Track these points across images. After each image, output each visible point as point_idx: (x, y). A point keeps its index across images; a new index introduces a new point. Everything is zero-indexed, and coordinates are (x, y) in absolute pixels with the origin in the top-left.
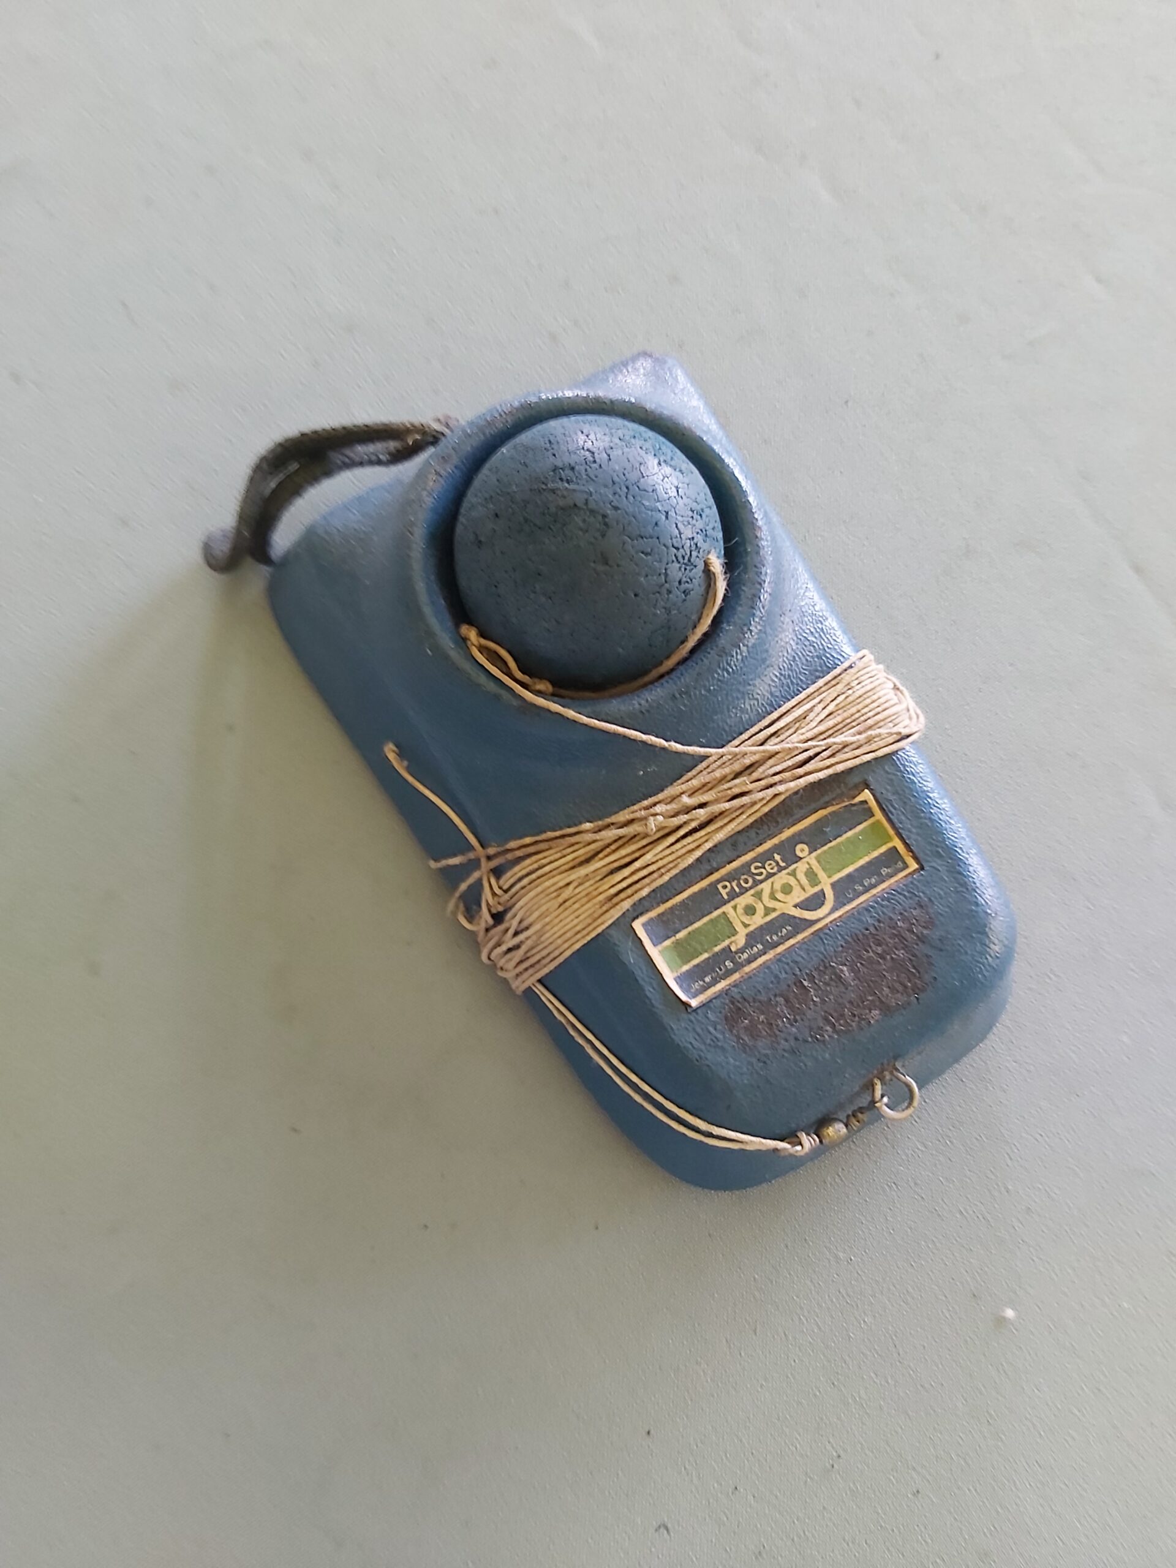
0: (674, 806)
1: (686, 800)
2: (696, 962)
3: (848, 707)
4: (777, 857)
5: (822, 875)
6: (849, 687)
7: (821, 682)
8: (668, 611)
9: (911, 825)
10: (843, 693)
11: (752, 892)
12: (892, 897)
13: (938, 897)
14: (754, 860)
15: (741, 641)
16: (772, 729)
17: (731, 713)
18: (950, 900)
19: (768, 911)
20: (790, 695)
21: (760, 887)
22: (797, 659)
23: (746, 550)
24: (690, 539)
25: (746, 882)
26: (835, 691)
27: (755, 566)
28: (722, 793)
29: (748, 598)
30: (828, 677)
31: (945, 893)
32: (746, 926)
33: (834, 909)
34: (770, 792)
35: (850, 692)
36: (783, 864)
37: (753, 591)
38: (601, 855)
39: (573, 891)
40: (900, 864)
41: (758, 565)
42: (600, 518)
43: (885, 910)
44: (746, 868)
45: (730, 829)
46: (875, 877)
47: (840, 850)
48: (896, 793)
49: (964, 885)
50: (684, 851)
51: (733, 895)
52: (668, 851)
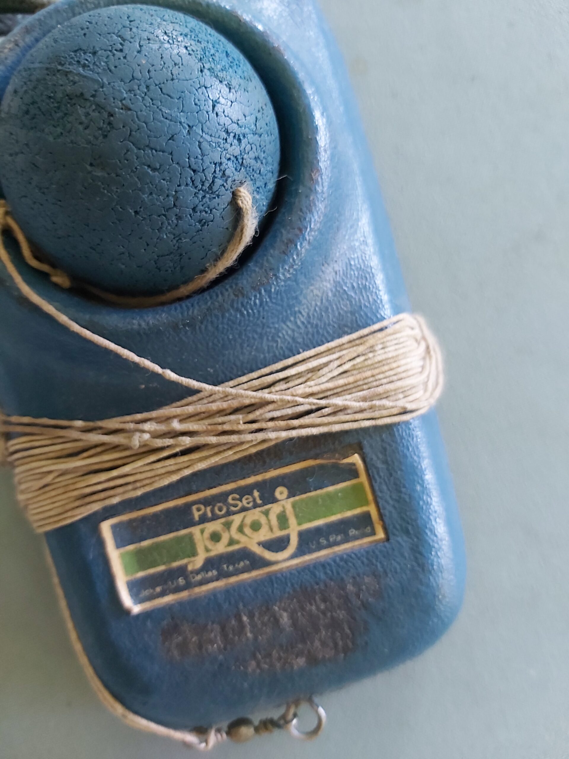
0: (162, 428)
1: (176, 425)
2: (152, 571)
3: (365, 369)
4: (256, 494)
5: (292, 521)
6: (371, 350)
7: (345, 339)
8: (178, 238)
9: (391, 497)
10: (363, 355)
11: (223, 520)
12: (351, 560)
13: (393, 570)
14: (232, 492)
15: (262, 284)
16: (282, 375)
17: (245, 351)
18: (404, 576)
19: (232, 542)
20: (312, 343)
21: (232, 517)
22: (330, 310)
23: (297, 190)
24: (215, 164)
25: (220, 510)
26: (355, 351)
27: (301, 210)
28: (212, 426)
29: (283, 242)
30: (354, 336)
31: (401, 568)
32: (208, 550)
33: (293, 556)
34: (260, 436)
35: (371, 355)
36: (259, 502)
37: (290, 236)
38: (85, 454)
39: (54, 479)
40: (368, 530)
41: (304, 209)
42: (105, 115)
43: (340, 570)
44: (223, 496)
45: (213, 461)
46: (342, 535)
47: (317, 502)
48: (386, 462)
49: (422, 566)
50: (163, 471)
51: (204, 519)
52: (148, 468)
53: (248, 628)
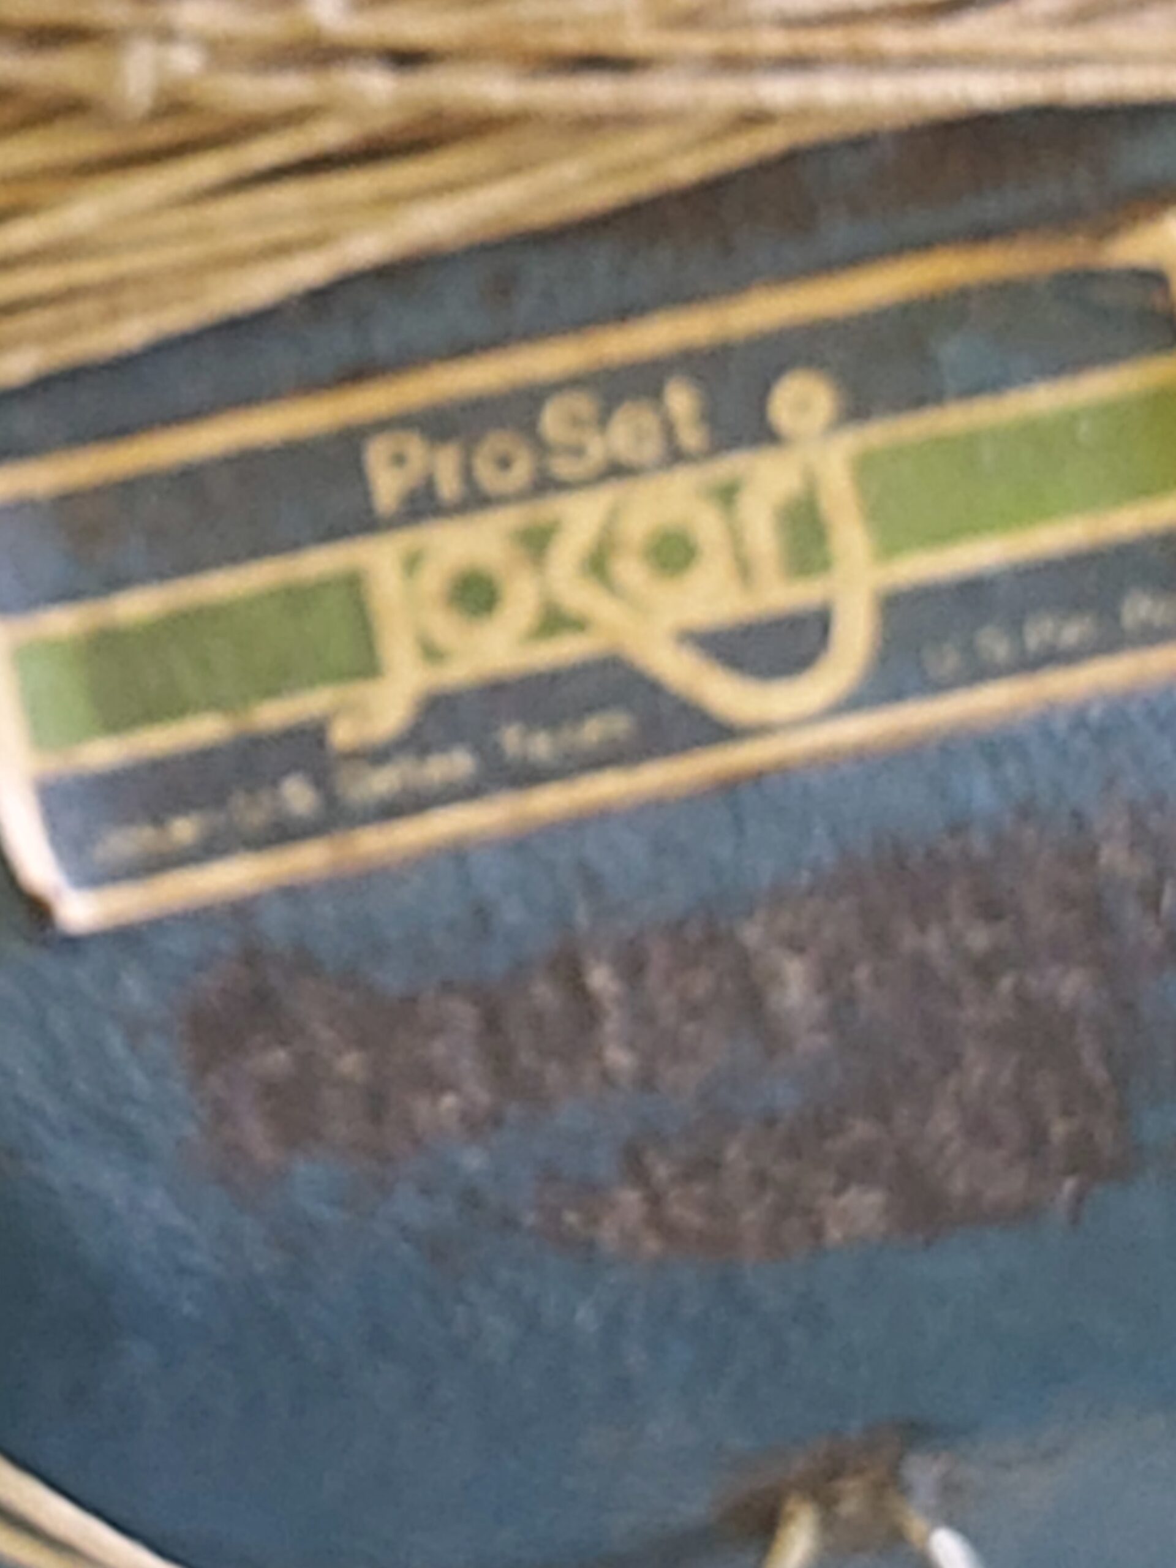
2: (157, 737)
4: (677, 400)
5: (850, 538)
11: (513, 515)
19: (553, 621)
21: (557, 505)
25: (505, 463)
32: (432, 653)
33: (846, 706)
36: (691, 437)
43: (1068, 775)
44: (520, 406)
46: (1086, 619)
51: (420, 506)
53: (613, 1024)
